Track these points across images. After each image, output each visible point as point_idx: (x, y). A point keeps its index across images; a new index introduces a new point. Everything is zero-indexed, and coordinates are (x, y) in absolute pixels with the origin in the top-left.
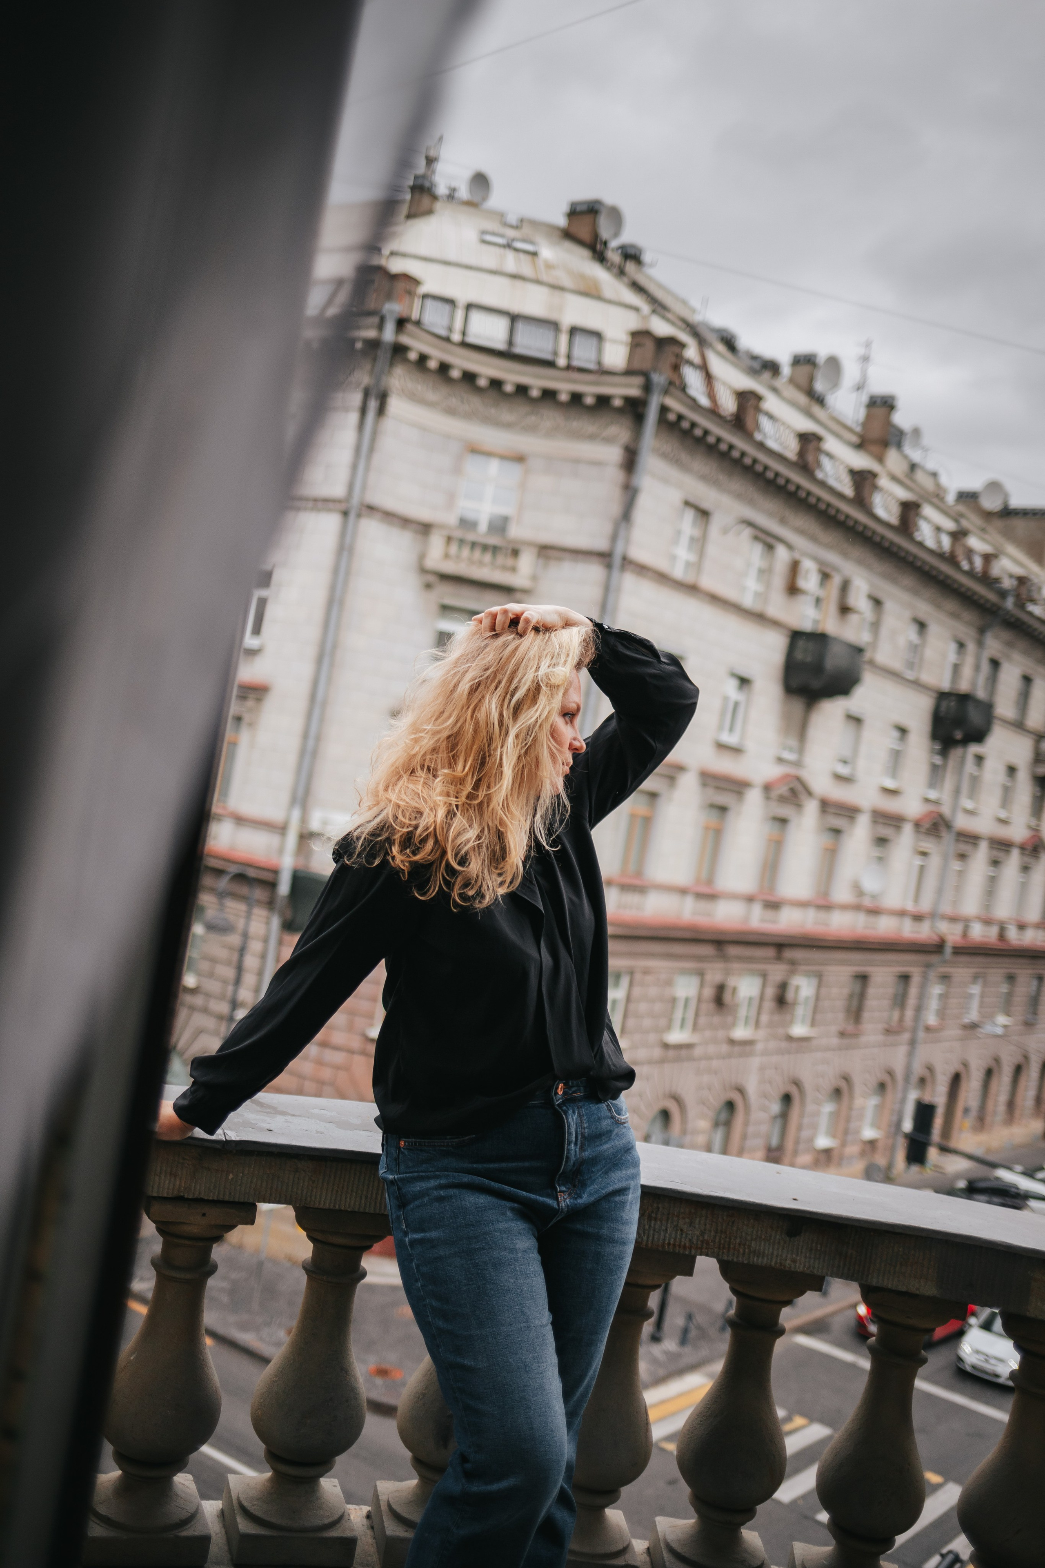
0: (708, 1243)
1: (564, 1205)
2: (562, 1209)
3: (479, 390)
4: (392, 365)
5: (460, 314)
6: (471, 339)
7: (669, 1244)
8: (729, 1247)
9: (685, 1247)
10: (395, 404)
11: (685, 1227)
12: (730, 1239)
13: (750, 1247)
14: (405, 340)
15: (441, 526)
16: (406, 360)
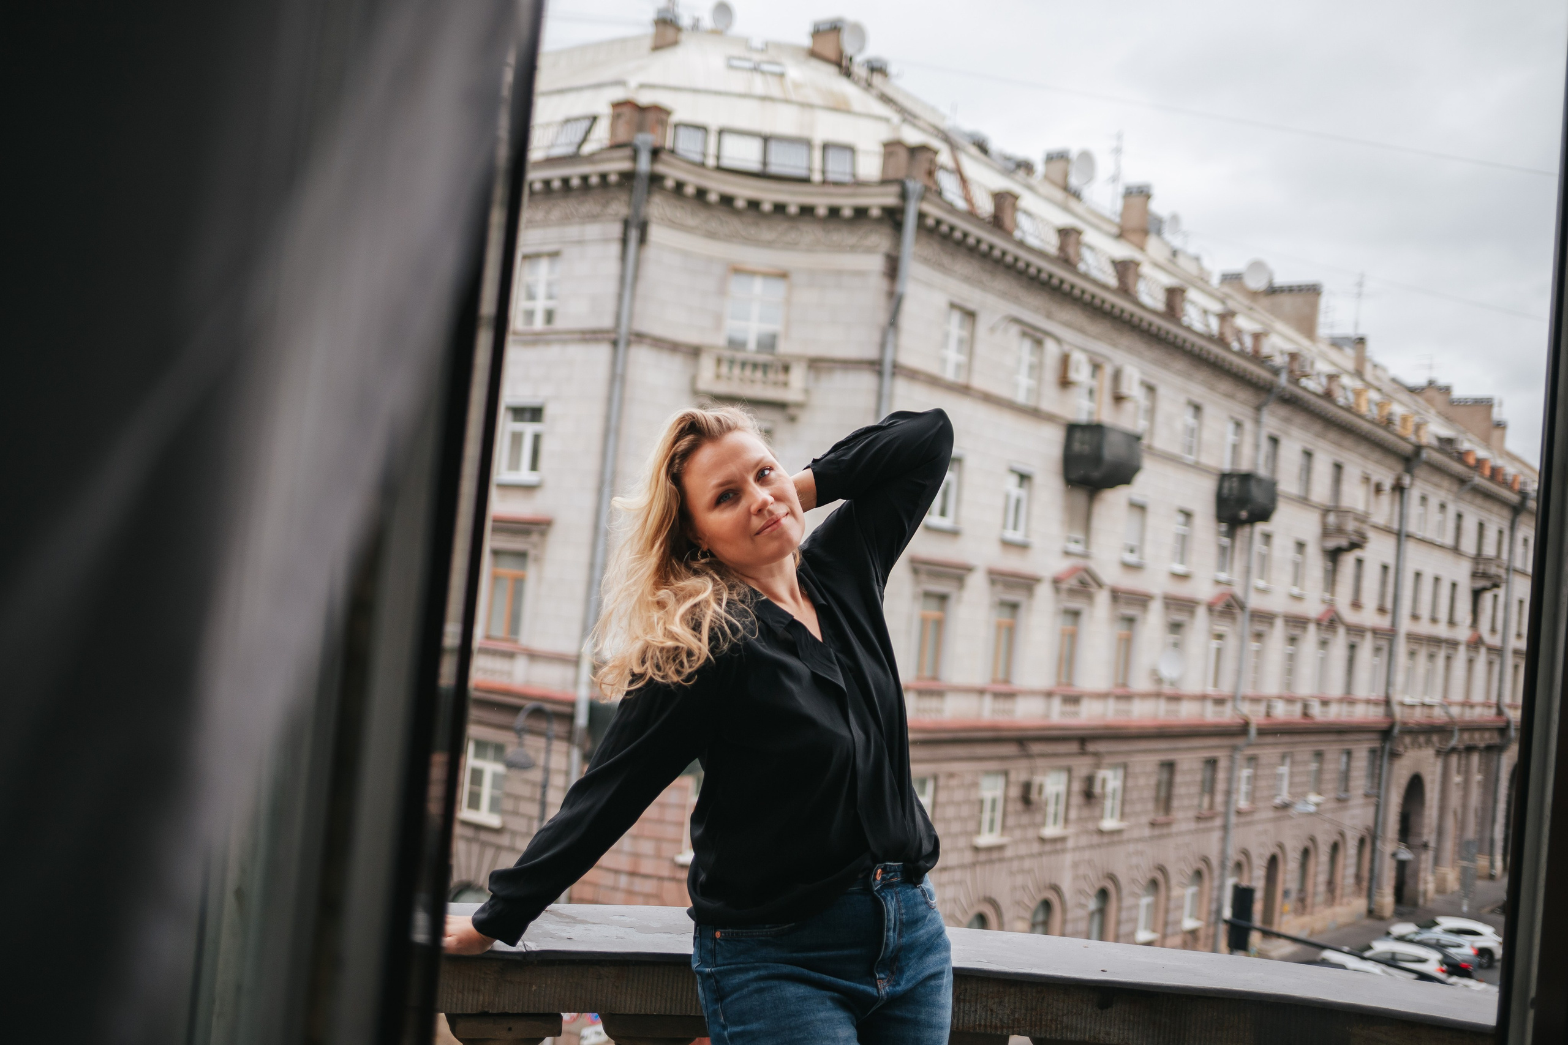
0: (1019, 1021)
1: (883, 993)
2: (882, 996)
3: (737, 212)
4: (650, 192)
5: (712, 140)
6: (726, 162)
7: (980, 1025)
8: (1041, 1023)
9: (996, 1027)
10: (656, 233)
11: (994, 1007)
12: (1041, 1015)
13: (1061, 1022)
14: (660, 168)
15: (711, 348)
16: (662, 188)
